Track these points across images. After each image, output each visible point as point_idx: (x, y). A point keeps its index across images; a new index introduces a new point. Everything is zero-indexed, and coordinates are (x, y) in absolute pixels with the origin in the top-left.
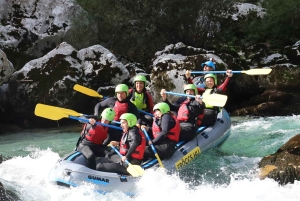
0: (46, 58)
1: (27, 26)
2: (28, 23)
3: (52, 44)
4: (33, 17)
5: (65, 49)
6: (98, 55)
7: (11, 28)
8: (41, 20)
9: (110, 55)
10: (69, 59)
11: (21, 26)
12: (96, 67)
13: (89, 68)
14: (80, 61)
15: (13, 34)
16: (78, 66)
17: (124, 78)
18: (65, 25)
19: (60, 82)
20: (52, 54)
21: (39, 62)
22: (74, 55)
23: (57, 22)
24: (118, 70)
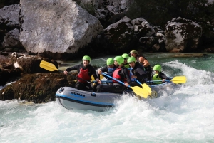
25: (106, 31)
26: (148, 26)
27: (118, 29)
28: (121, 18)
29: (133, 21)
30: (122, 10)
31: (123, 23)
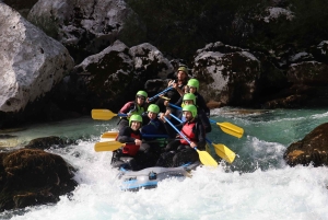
0: (102, 54)
1: (86, 26)
2: (87, 24)
3: (107, 42)
4: (91, 18)
5: (119, 47)
6: (147, 52)
7: (72, 27)
8: (98, 21)
9: (157, 52)
10: (121, 55)
11: (81, 26)
12: (145, 62)
13: (139, 63)
14: (131, 57)
15: (74, 33)
16: (130, 61)
17: (169, 72)
18: (118, 26)
19: (114, 75)
20: (107, 50)
21: (97, 57)
22: (126, 51)
23: (111, 23)
24: (164, 65)
25: (81, 69)
26: (161, 59)
27: (103, 64)
28: (109, 43)
29: (133, 50)
30: (110, 28)
31: (114, 53)
